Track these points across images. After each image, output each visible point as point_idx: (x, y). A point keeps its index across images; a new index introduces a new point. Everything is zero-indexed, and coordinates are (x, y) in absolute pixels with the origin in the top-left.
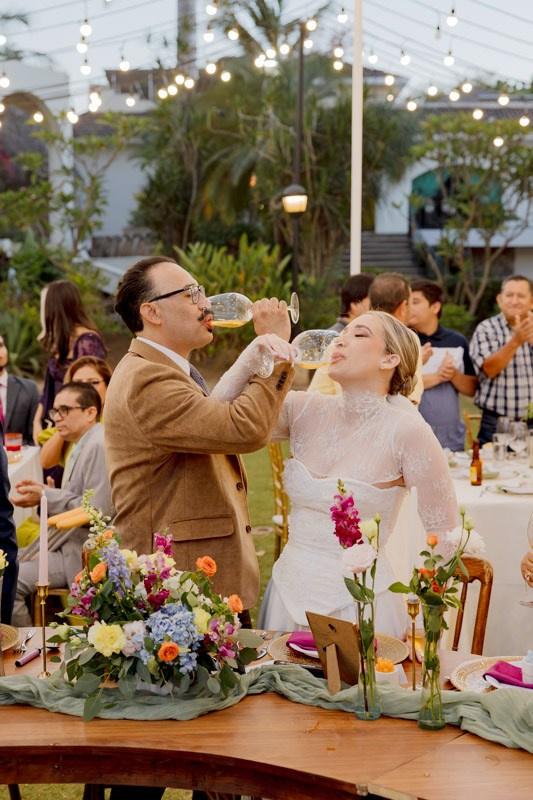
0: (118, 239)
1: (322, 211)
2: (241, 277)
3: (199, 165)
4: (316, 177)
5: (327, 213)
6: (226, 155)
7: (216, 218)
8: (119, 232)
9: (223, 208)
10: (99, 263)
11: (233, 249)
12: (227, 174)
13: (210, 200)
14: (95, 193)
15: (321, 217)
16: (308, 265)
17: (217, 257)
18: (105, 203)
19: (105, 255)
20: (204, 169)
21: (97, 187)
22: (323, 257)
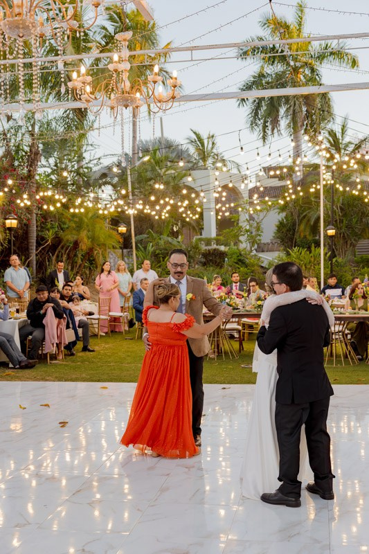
0: (268, 244)
1: (344, 234)
2: (312, 260)
3: (299, 216)
4: (341, 221)
5: (346, 235)
6: (309, 213)
7: (305, 237)
8: (269, 241)
9: (307, 233)
10: (261, 255)
11: (309, 249)
12: (309, 221)
13: (303, 230)
14: (258, 229)
15: (344, 236)
16: (339, 254)
17: (303, 253)
18: (262, 232)
19: (263, 251)
20: (301, 218)
21: (259, 227)
22: (345, 251)
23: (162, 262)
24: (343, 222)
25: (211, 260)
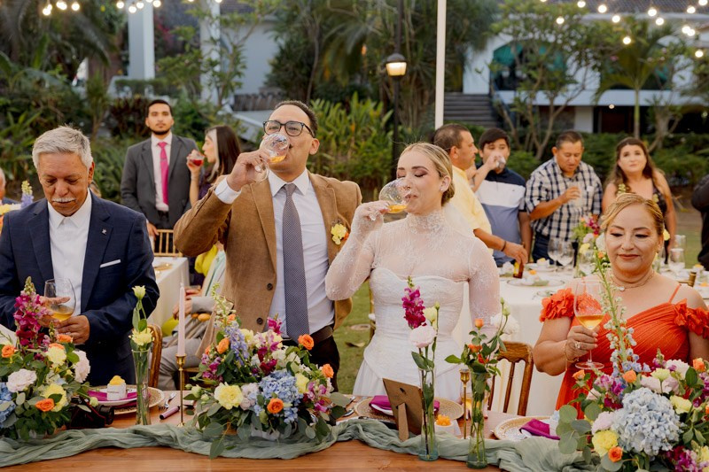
0: (256, 97)
1: (418, 74)
2: (353, 128)
3: (320, 37)
4: (414, 48)
5: (422, 77)
6: (342, 29)
7: (334, 80)
8: (257, 92)
9: (339, 72)
10: (240, 116)
11: (346, 106)
12: (342, 45)
13: (329, 65)
14: (236, 59)
15: (417, 80)
16: (407, 118)
17: (333, 112)
18: (244, 67)
19: (245, 109)
20: (324, 41)
21: (238, 54)
22: (419, 112)
23: (13, 125)
24: (416, 49)
25: (130, 124)
